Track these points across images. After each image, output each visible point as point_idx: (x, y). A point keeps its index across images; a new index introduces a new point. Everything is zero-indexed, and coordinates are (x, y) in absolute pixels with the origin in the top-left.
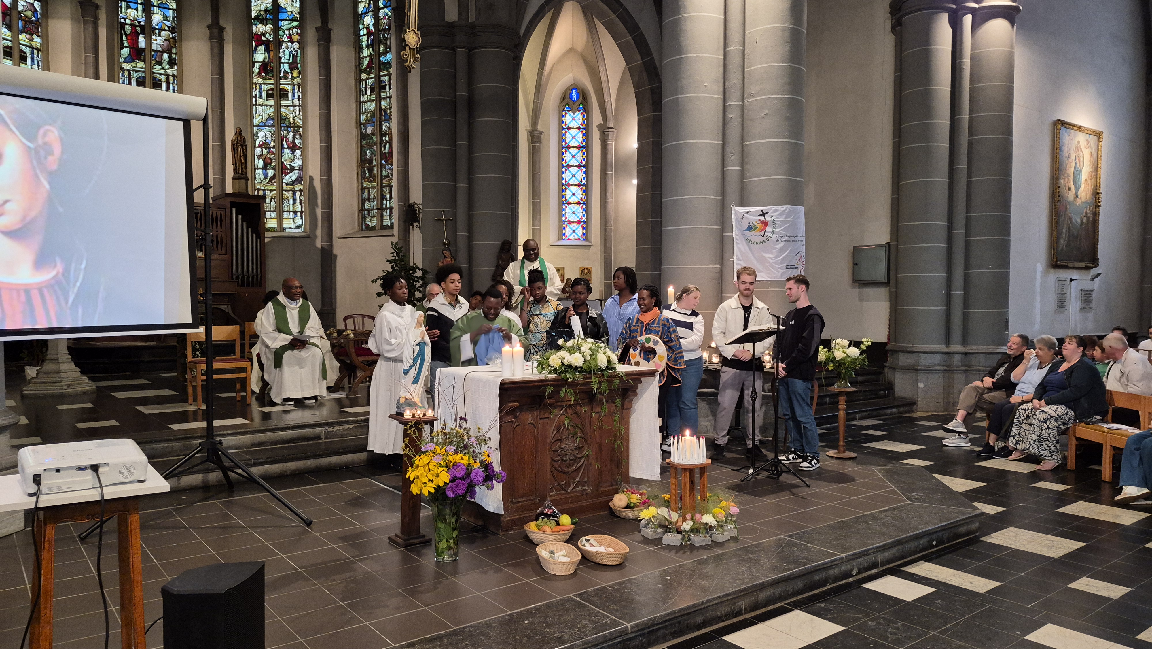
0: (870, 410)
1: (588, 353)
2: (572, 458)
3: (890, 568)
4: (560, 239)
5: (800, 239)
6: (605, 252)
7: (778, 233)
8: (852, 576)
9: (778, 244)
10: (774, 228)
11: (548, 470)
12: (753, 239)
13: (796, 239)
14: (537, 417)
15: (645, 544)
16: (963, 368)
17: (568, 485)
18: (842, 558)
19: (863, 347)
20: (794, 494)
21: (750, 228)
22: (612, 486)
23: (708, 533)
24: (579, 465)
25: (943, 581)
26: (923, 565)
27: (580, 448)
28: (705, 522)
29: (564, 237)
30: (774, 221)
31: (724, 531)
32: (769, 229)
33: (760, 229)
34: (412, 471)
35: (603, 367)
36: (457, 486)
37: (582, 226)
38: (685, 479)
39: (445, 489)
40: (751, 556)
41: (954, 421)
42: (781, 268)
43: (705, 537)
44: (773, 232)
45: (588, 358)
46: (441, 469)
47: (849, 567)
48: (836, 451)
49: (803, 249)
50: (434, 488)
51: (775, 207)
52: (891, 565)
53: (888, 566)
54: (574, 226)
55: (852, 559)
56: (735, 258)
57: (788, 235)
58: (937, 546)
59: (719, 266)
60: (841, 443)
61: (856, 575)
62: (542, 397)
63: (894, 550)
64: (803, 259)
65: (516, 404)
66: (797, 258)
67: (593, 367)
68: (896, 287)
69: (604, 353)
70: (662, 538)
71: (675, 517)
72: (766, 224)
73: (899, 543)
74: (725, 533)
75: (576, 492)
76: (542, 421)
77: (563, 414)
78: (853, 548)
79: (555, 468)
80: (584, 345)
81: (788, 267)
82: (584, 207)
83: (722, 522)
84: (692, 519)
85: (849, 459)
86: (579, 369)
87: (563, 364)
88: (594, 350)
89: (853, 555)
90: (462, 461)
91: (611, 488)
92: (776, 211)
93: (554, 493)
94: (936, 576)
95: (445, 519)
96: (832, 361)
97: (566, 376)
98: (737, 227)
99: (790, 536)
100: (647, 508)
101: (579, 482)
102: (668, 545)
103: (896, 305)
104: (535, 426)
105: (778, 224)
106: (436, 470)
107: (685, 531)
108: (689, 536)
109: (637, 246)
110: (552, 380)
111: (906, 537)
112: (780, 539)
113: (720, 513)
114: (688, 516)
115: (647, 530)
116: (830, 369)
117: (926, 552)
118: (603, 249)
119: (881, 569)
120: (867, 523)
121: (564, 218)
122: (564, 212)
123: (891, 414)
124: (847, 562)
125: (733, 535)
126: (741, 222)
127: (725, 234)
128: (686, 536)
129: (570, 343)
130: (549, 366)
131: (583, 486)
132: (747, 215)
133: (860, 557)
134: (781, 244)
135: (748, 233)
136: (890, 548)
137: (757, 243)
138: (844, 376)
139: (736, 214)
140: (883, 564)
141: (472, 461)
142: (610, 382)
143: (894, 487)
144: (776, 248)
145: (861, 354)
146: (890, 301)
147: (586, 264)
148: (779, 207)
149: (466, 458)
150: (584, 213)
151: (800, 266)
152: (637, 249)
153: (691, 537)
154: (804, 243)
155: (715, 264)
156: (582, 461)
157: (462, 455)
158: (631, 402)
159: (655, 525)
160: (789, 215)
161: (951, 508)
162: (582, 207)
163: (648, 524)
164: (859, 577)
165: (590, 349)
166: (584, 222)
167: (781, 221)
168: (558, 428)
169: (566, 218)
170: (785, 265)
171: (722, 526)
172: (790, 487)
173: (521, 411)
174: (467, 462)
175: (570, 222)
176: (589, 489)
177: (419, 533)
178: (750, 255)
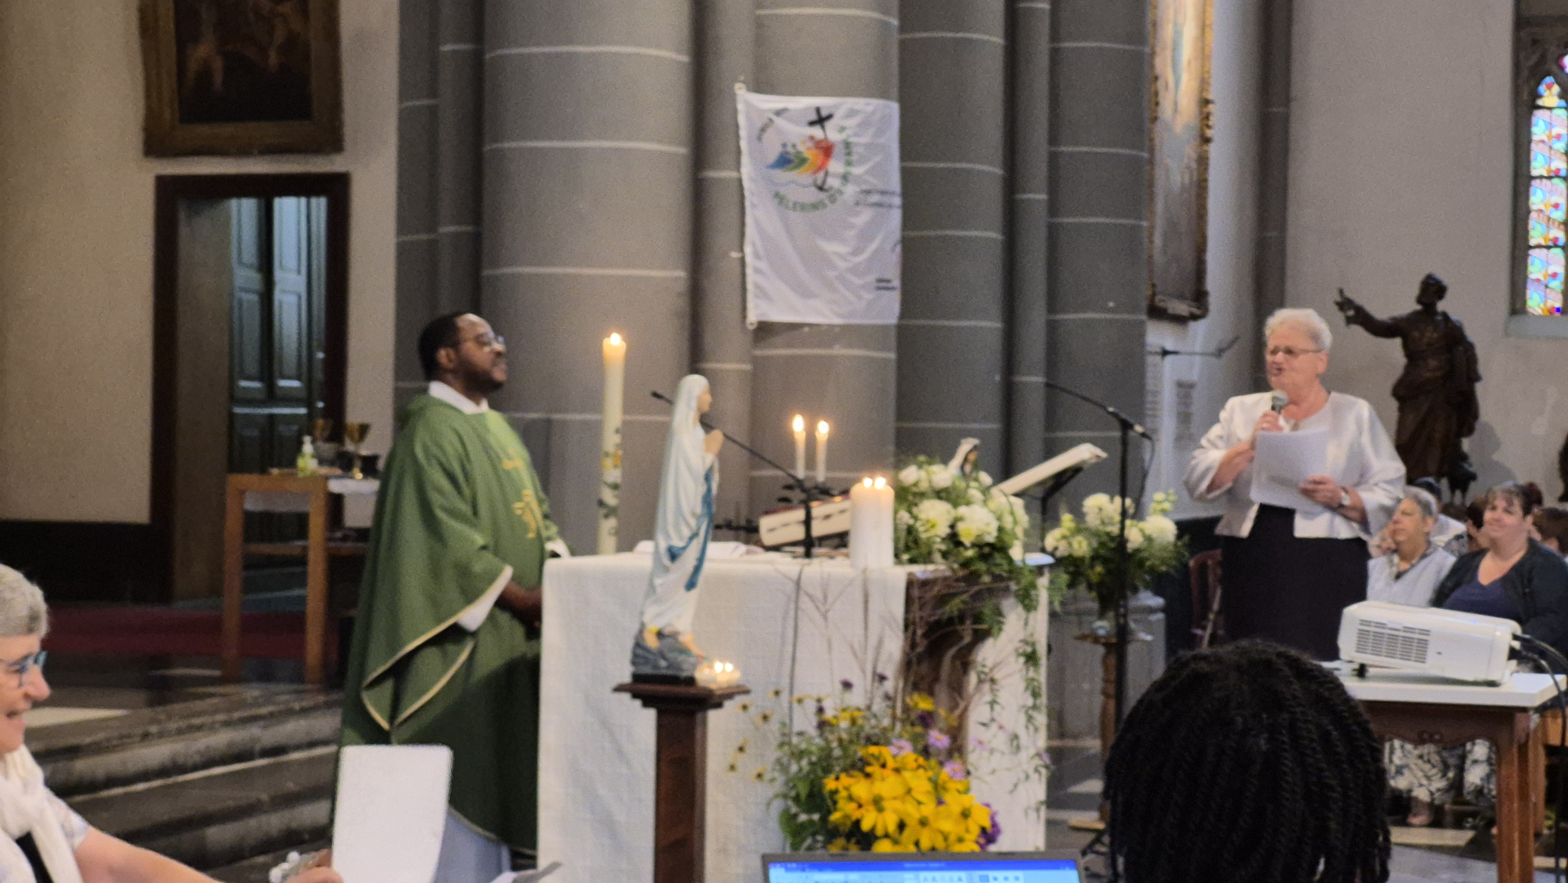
5: (898, 201)
7: (858, 180)
9: (857, 214)
10: (849, 163)
12: (797, 194)
13: (894, 200)
21: (785, 161)
30: (847, 145)
32: (835, 166)
33: (811, 163)
42: (865, 288)
44: (845, 178)
51: (850, 102)
56: (748, 250)
57: (880, 188)
59: (686, 273)
81: (881, 284)
92: (852, 113)
98: (749, 156)
105: (857, 150)
127: (710, 174)
132: (779, 121)
134: (866, 215)
135: (782, 175)
137: (803, 207)
139: (748, 114)
144: (852, 226)
148: (860, 103)
154: (898, 214)
155: (678, 268)
160: (881, 127)
170: (871, 278)
178: (786, 245)
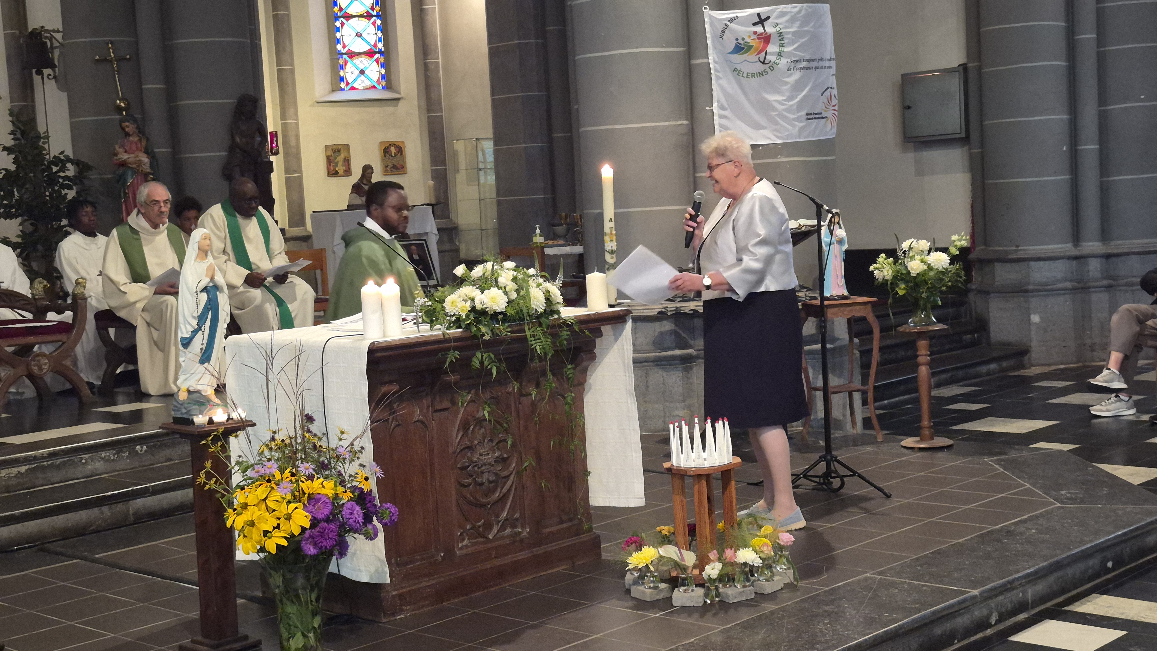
0: (953, 369)
1: (511, 286)
2: (491, 479)
3: (1047, 609)
4: (336, 88)
5: (827, 64)
6: (429, 111)
7: (789, 54)
8: (990, 626)
9: (790, 75)
10: (782, 45)
11: (454, 503)
12: (747, 68)
13: (821, 63)
14: (428, 407)
15: (643, 610)
16: (1105, 282)
17: (489, 526)
18: (974, 597)
19: (955, 251)
20: (866, 510)
21: (738, 49)
22: (561, 522)
23: (748, 581)
24: (505, 490)
25: (1136, 619)
26: (1098, 600)
27: (504, 460)
28: (742, 561)
29: (343, 85)
30: (780, 34)
31: (773, 574)
32: (772, 48)
33: (757, 49)
34: (238, 515)
35: (540, 310)
36: (322, 534)
37: (377, 61)
38: (700, 493)
39: (299, 542)
40: (827, 608)
41: (1105, 372)
42: (797, 119)
43: (744, 587)
44: (780, 55)
45: (514, 296)
46: (292, 506)
47: (985, 612)
48: (918, 439)
49: (833, 82)
50: (285, 538)
51: (781, 8)
52: (1049, 605)
53: (1042, 607)
54: (363, 62)
55: (990, 598)
56: (715, 105)
57: (807, 57)
58: (1114, 569)
59: (685, 122)
60: (925, 423)
61: (996, 624)
62: (437, 371)
63: (1052, 579)
64: (835, 101)
65: (395, 388)
66: (824, 99)
67: (525, 311)
68: (982, 145)
69: (539, 285)
70: (671, 597)
71: (690, 558)
72: (766, 39)
73: (1057, 566)
74: (776, 578)
75: (503, 538)
76: (438, 414)
77: (472, 401)
78: (989, 580)
79: (465, 498)
80: (503, 274)
81: (812, 116)
82: (379, 22)
83: (769, 558)
84: (720, 559)
85: (941, 449)
86: (500, 317)
87: (473, 309)
88: (523, 280)
89: (991, 590)
90: (323, 491)
91: (561, 526)
92: (783, 14)
93: (466, 542)
94: (1122, 614)
95: (297, 596)
96: (902, 279)
97: (479, 329)
98: (715, 48)
99: (881, 573)
100: (639, 548)
101: (506, 519)
102: (683, 607)
103: (983, 179)
104: (426, 426)
105: (787, 37)
106: (283, 509)
107: (710, 579)
108: (717, 588)
109: (493, 94)
110: (457, 339)
111: (1068, 556)
112: (866, 579)
113: (765, 544)
114: (713, 555)
115: (641, 588)
116: (901, 293)
117: (1099, 581)
118: (424, 105)
119: (1033, 612)
120: (999, 541)
121: (339, 47)
122: (338, 35)
123: (988, 374)
124: (981, 602)
125: (787, 581)
126: (721, 37)
127: (694, 62)
128: (713, 588)
129: (478, 271)
130: (447, 314)
131: (514, 526)
132: (732, 25)
133: (1001, 593)
134: (796, 75)
135: (737, 58)
136: (1045, 576)
137: (753, 75)
138: (925, 304)
139: (712, 25)
140: (1035, 604)
141: (340, 489)
142: (554, 336)
143: (1028, 485)
144: (787, 83)
145: (952, 263)
146: (972, 170)
147: (392, 136)
148: (788, 8)
149: (329, 485)
150: (380, 34)
151: (829, 114)
152: (493, 101)
153: (720, 590)
154: (833, 71)
155: (680, 119)
156: (510, 482)
157: (322, 480)
158: (585, 371)
159: (654, 577)
160: (806, 20)
161: (1130, 508)
162: (374, 23)
163: (642, 577)
164: (1001, 626)
165: (515, 279)
166: (380, 52)
167: (794, 33)
168: (465, 426)
169: (344, 46)
170: (804, 113)
171: (769, 567)
172: (858, 501)
173: (401, 399)
174: (333, 492)
175: (352, 55)
176: (526, 532)
177: (237, 633)
178: (742, 98)
